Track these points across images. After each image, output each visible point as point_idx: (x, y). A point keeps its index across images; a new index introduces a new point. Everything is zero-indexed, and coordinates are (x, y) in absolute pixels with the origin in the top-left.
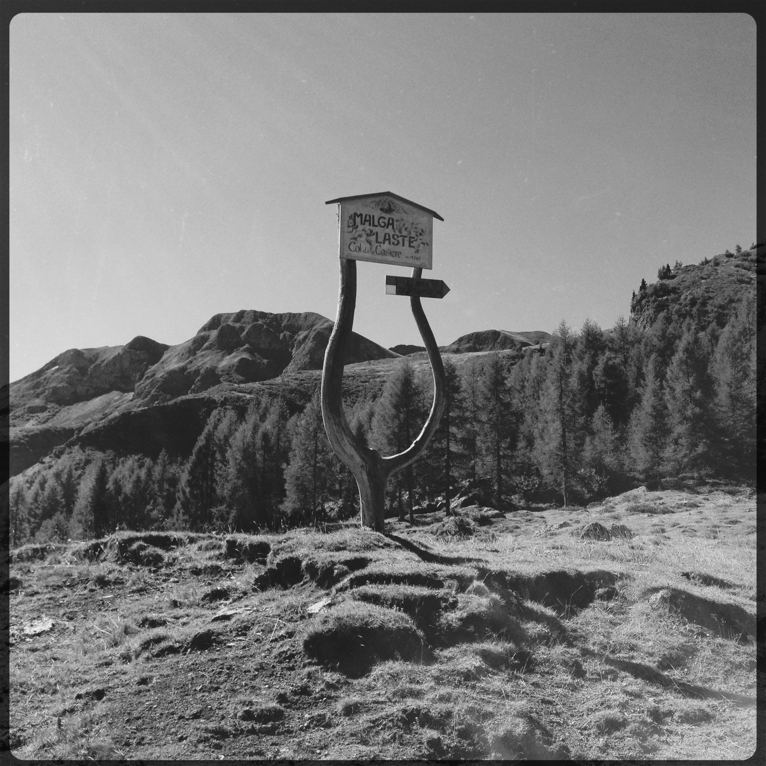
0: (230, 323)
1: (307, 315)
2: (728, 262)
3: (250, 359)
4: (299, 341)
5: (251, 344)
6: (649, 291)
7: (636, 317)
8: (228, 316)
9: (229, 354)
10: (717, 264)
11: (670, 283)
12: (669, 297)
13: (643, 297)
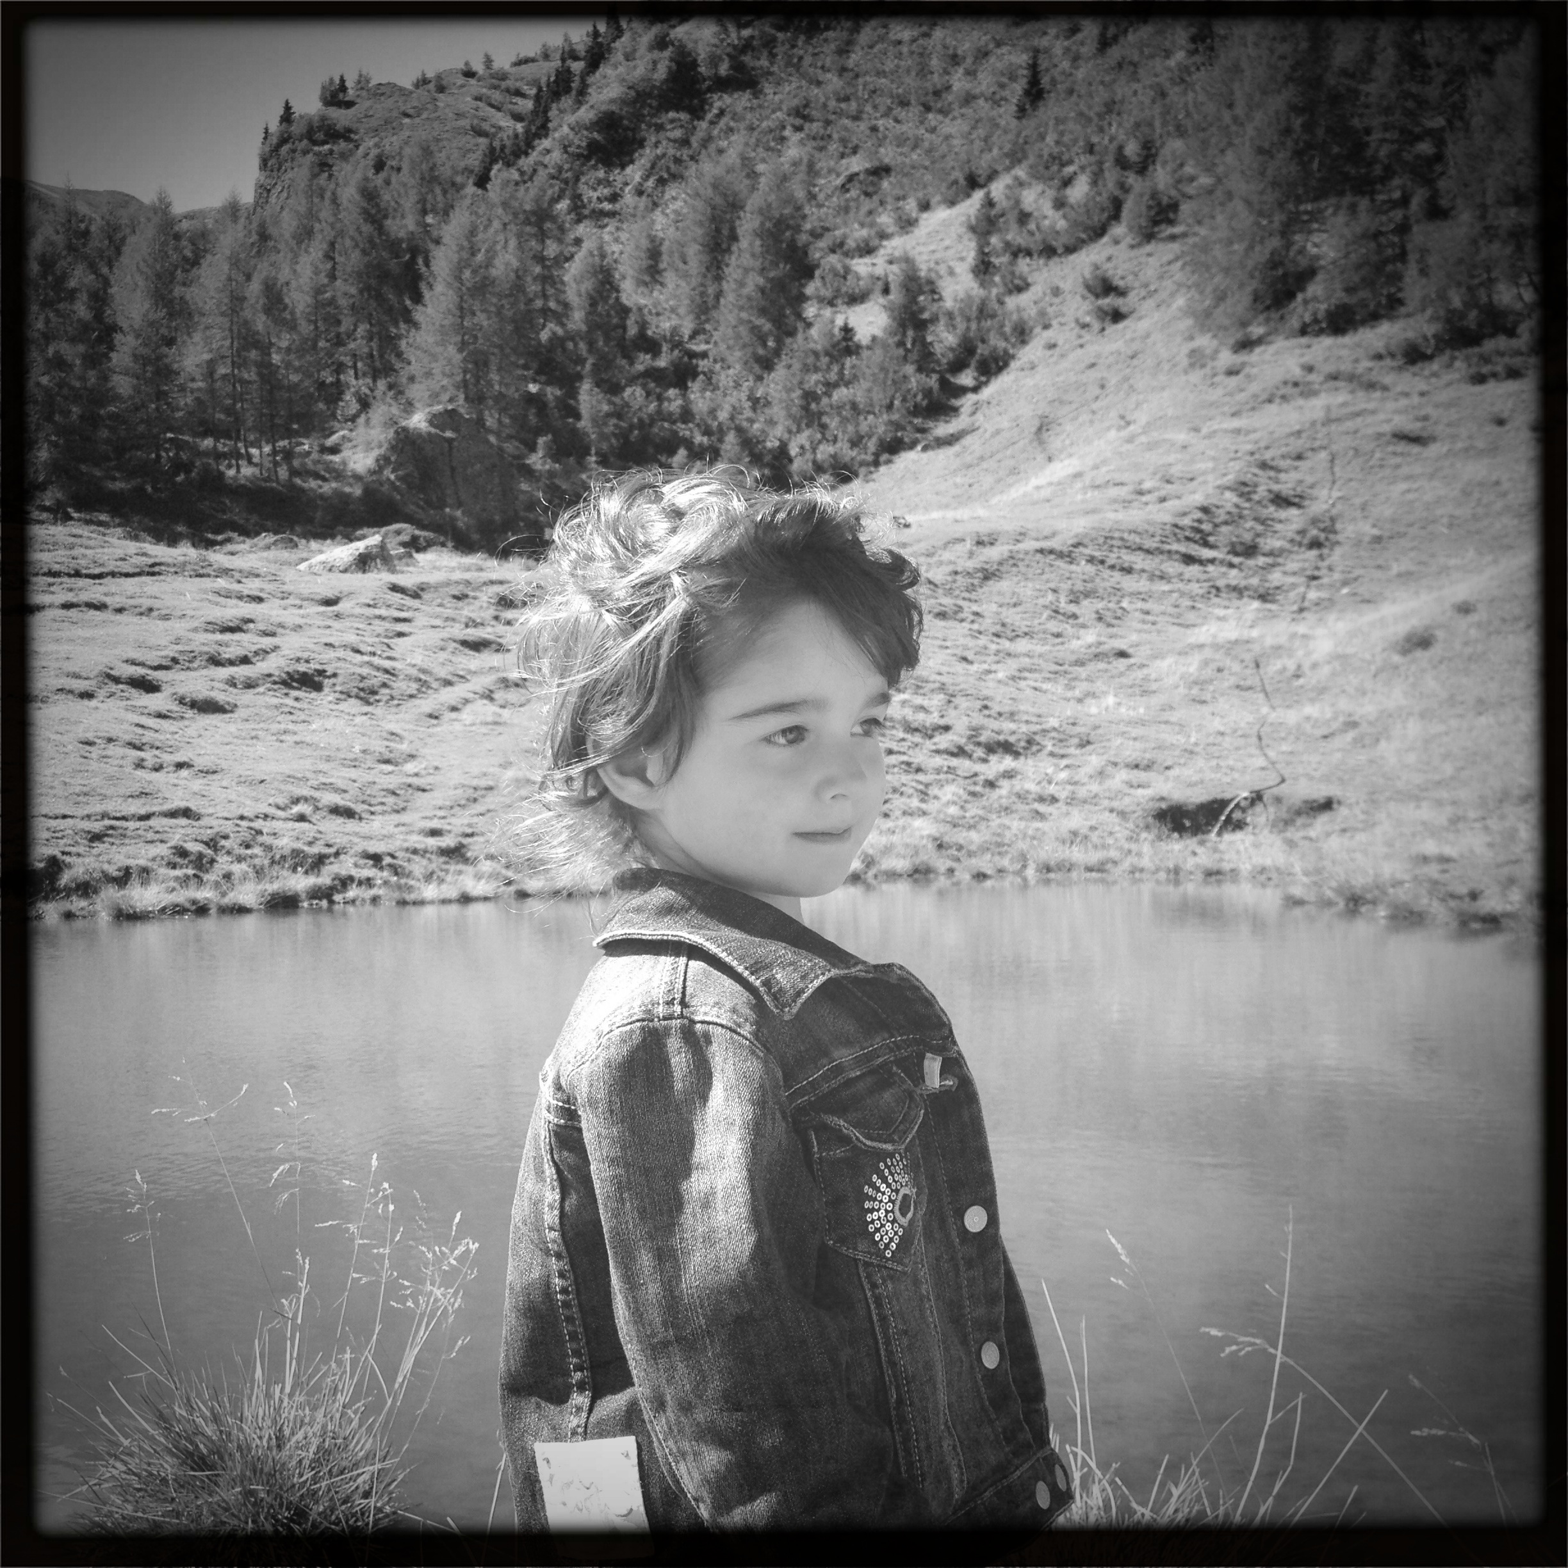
2: (462, 86)
6: (296, 129)
7: (268, 181)
10: (441, 89)
11: (341, 117)
12: (335, 148)
13: (283, 141)
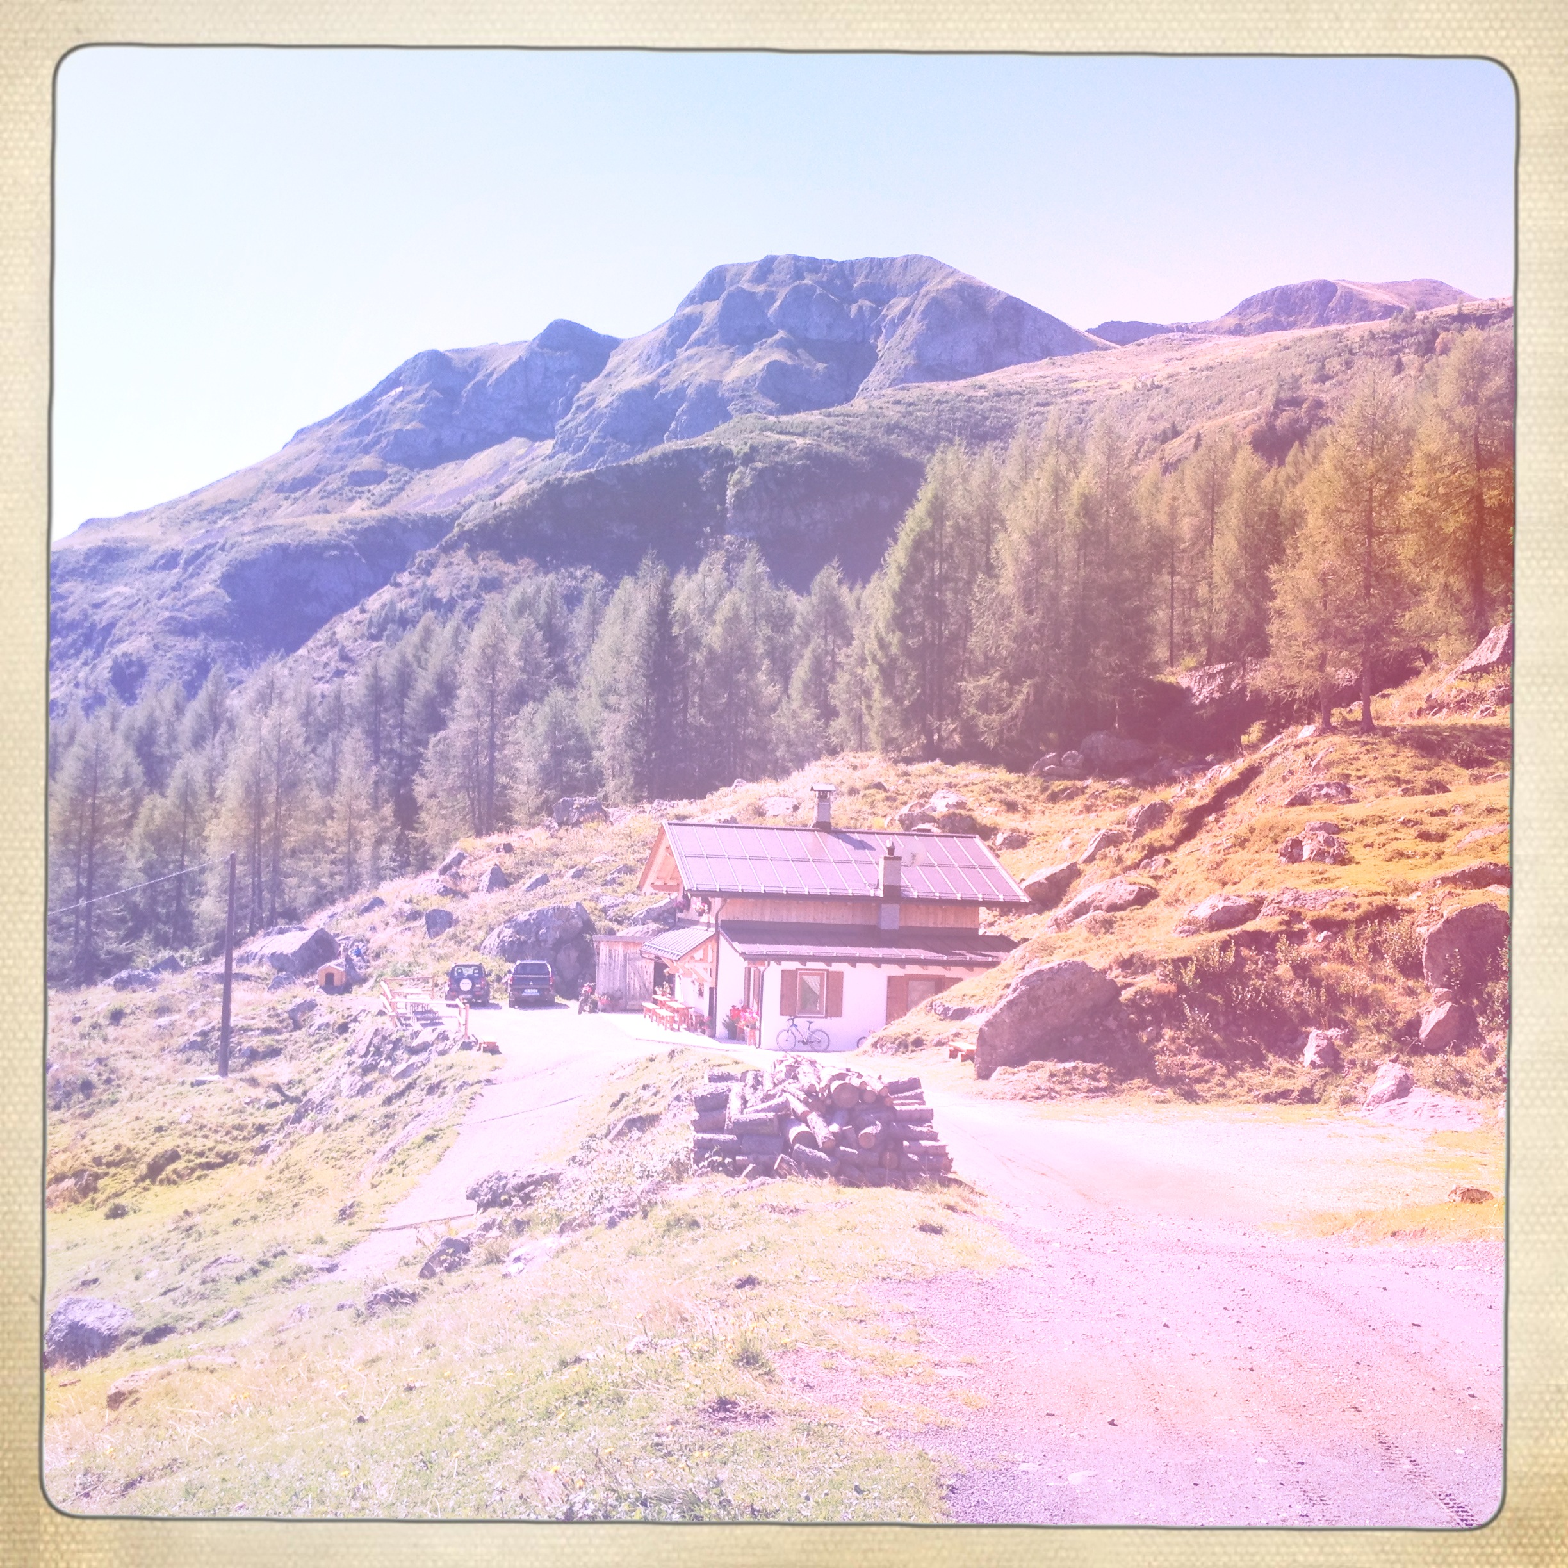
0: (746, 286)
1: (909, 262)
3: (790, 362)
4: (893, 319)
5: (791, 331)
8: (741, 269)
9: (746, 353)
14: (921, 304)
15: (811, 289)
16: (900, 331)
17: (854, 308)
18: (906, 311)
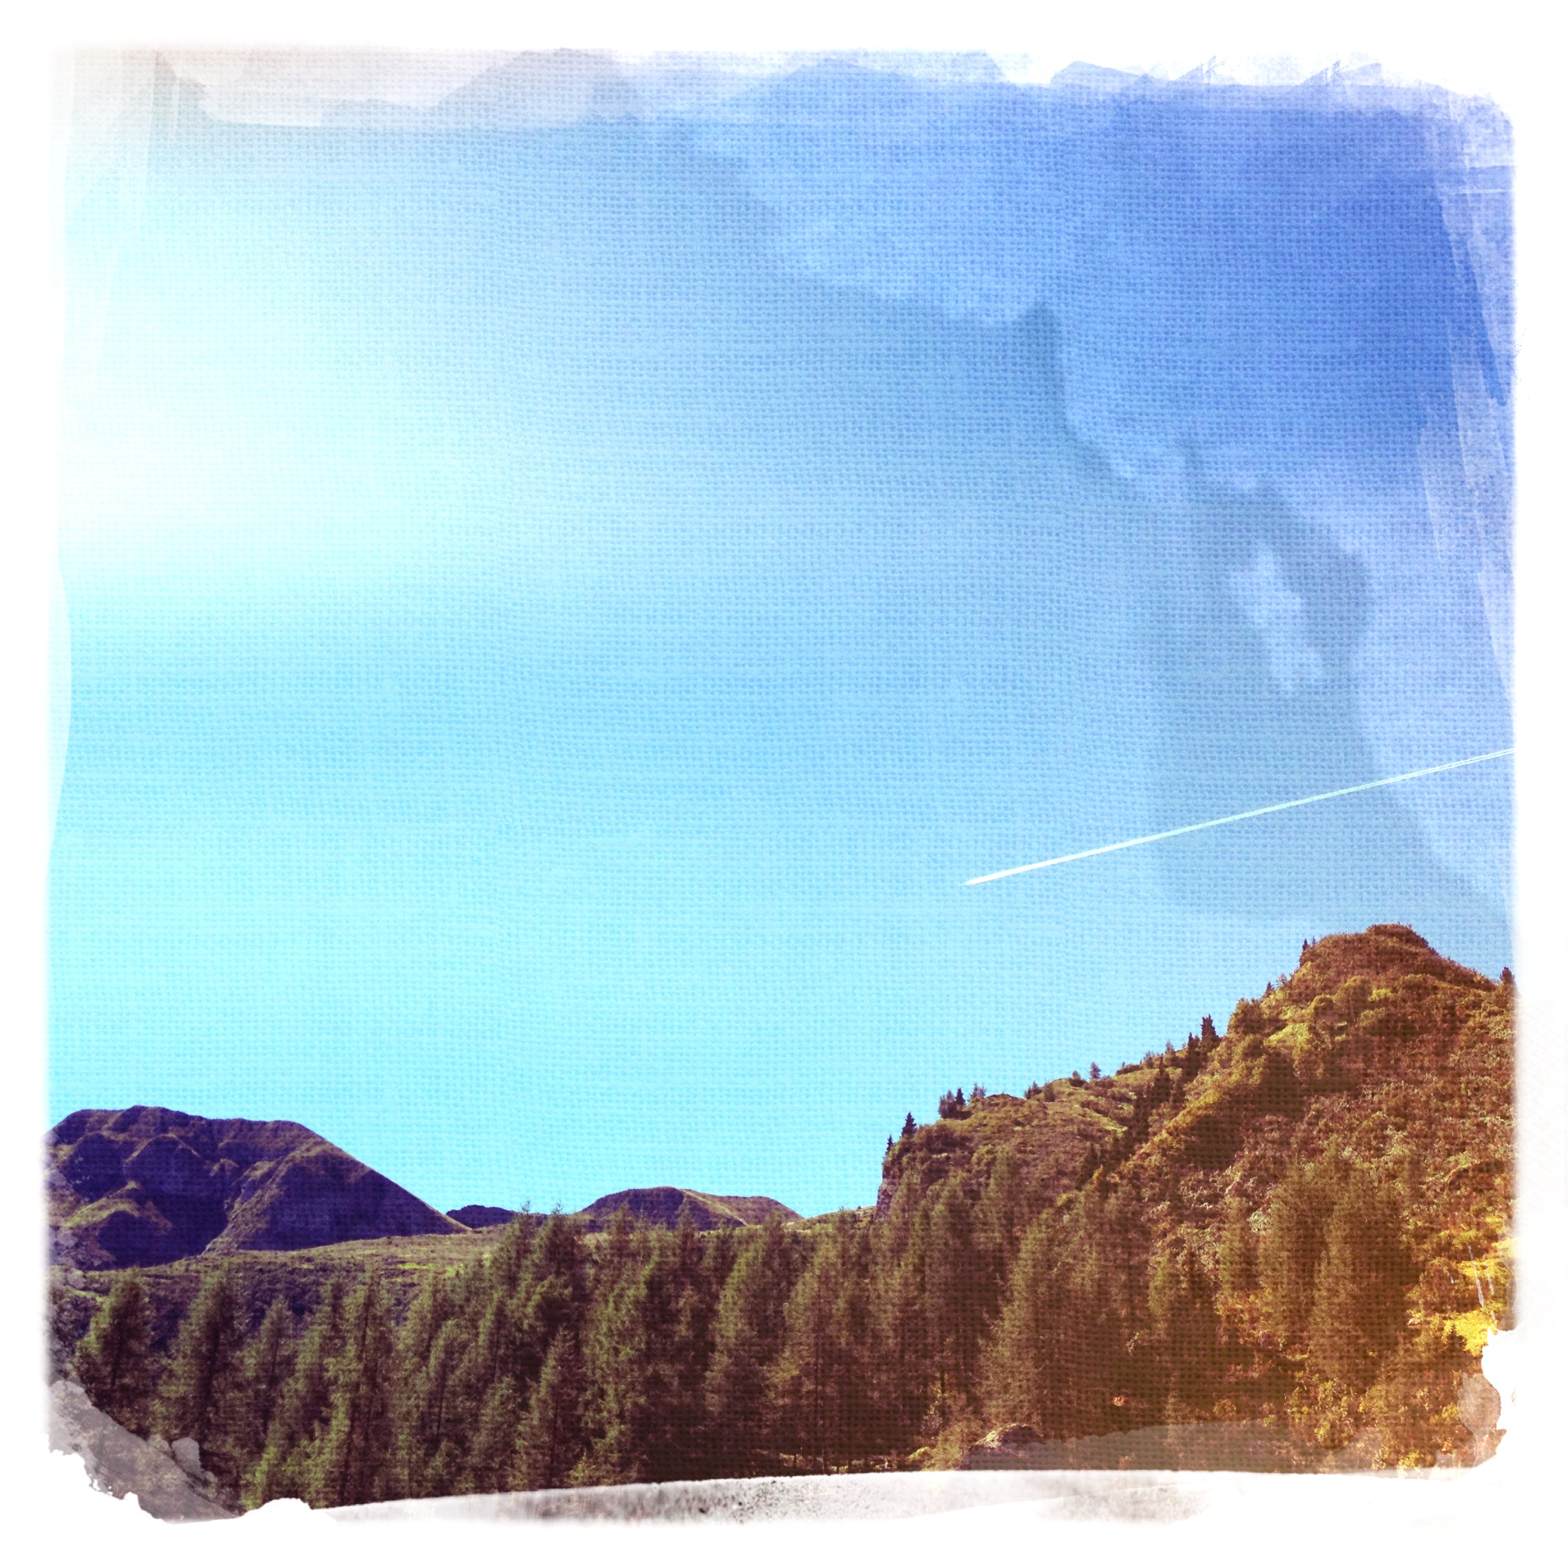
0: (105, 1133)
1: (281, 1127)
2: (1071, 1094)
3: (136, 1214)
4: (254, 1182)
6: (917, 1139)
7: (890, 1187)
8: (105, 1115)
9: (92, 1201)
10: (1051, 1098)
11: (958, 1127)
12: (952, 1155)
13: (905, 1150)
14: (283, 1169)
15: (174, 1143)
16: (259, 1192)
17: (216, 1167)
18: (269, 1175)
